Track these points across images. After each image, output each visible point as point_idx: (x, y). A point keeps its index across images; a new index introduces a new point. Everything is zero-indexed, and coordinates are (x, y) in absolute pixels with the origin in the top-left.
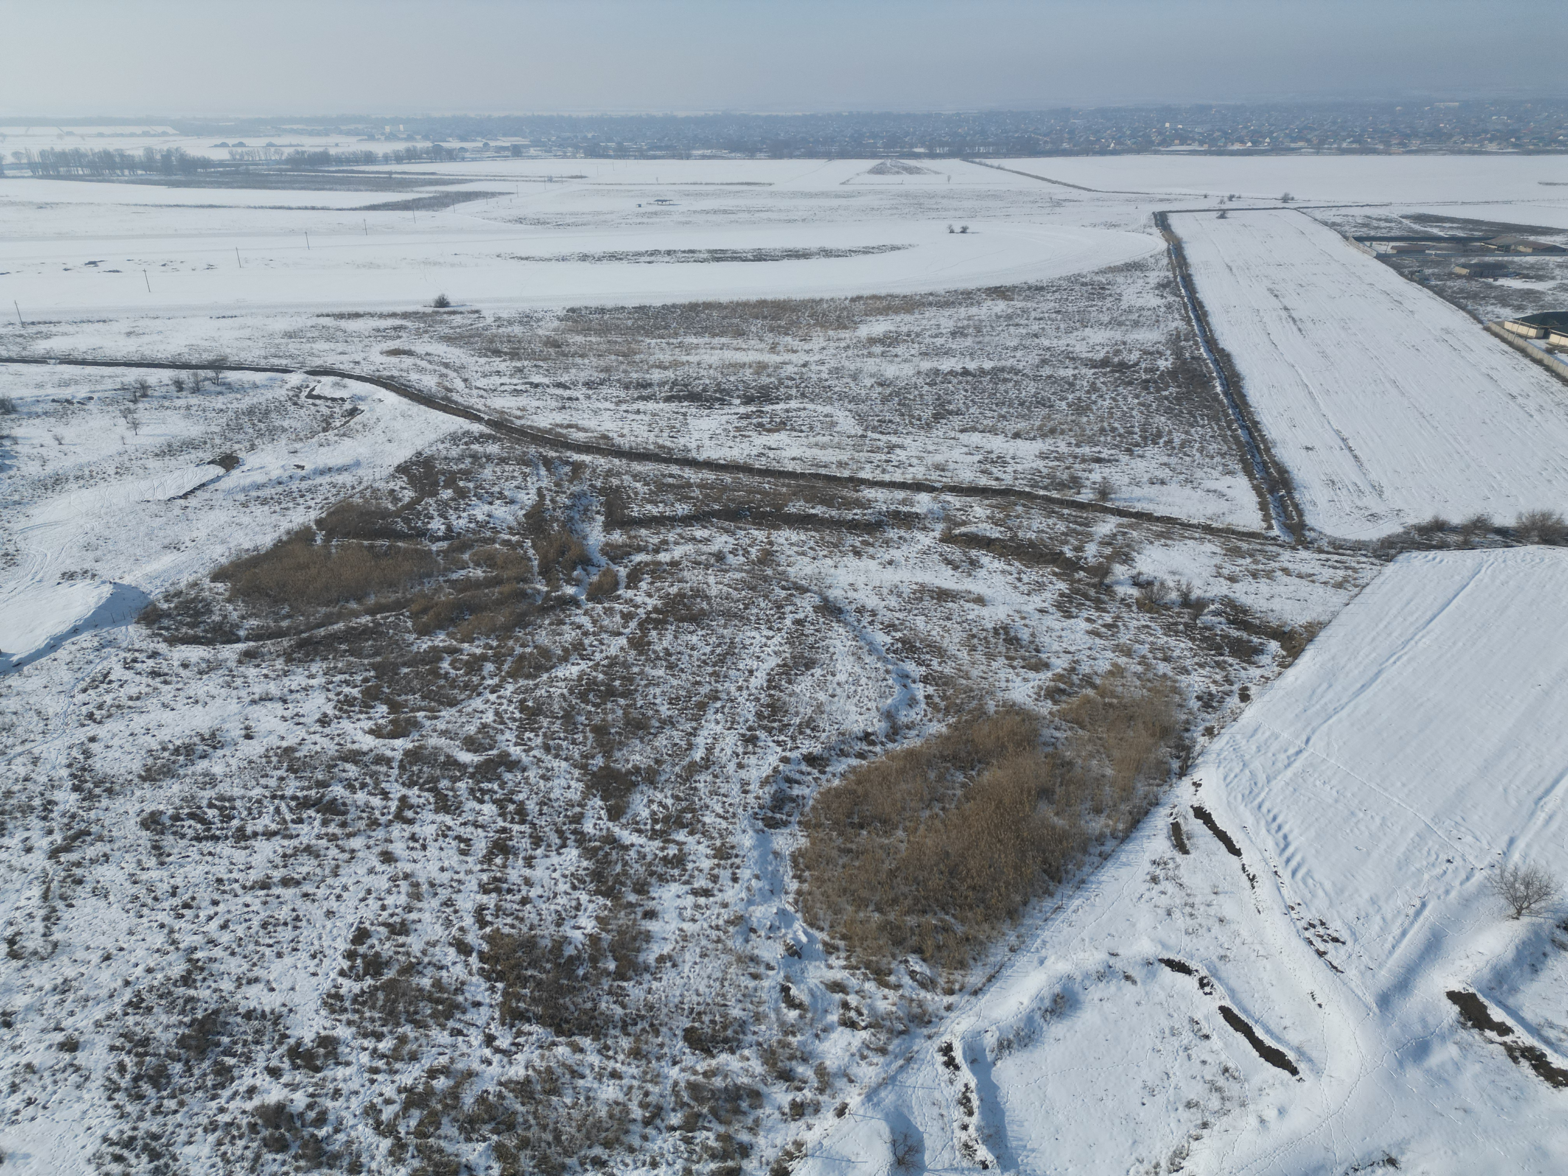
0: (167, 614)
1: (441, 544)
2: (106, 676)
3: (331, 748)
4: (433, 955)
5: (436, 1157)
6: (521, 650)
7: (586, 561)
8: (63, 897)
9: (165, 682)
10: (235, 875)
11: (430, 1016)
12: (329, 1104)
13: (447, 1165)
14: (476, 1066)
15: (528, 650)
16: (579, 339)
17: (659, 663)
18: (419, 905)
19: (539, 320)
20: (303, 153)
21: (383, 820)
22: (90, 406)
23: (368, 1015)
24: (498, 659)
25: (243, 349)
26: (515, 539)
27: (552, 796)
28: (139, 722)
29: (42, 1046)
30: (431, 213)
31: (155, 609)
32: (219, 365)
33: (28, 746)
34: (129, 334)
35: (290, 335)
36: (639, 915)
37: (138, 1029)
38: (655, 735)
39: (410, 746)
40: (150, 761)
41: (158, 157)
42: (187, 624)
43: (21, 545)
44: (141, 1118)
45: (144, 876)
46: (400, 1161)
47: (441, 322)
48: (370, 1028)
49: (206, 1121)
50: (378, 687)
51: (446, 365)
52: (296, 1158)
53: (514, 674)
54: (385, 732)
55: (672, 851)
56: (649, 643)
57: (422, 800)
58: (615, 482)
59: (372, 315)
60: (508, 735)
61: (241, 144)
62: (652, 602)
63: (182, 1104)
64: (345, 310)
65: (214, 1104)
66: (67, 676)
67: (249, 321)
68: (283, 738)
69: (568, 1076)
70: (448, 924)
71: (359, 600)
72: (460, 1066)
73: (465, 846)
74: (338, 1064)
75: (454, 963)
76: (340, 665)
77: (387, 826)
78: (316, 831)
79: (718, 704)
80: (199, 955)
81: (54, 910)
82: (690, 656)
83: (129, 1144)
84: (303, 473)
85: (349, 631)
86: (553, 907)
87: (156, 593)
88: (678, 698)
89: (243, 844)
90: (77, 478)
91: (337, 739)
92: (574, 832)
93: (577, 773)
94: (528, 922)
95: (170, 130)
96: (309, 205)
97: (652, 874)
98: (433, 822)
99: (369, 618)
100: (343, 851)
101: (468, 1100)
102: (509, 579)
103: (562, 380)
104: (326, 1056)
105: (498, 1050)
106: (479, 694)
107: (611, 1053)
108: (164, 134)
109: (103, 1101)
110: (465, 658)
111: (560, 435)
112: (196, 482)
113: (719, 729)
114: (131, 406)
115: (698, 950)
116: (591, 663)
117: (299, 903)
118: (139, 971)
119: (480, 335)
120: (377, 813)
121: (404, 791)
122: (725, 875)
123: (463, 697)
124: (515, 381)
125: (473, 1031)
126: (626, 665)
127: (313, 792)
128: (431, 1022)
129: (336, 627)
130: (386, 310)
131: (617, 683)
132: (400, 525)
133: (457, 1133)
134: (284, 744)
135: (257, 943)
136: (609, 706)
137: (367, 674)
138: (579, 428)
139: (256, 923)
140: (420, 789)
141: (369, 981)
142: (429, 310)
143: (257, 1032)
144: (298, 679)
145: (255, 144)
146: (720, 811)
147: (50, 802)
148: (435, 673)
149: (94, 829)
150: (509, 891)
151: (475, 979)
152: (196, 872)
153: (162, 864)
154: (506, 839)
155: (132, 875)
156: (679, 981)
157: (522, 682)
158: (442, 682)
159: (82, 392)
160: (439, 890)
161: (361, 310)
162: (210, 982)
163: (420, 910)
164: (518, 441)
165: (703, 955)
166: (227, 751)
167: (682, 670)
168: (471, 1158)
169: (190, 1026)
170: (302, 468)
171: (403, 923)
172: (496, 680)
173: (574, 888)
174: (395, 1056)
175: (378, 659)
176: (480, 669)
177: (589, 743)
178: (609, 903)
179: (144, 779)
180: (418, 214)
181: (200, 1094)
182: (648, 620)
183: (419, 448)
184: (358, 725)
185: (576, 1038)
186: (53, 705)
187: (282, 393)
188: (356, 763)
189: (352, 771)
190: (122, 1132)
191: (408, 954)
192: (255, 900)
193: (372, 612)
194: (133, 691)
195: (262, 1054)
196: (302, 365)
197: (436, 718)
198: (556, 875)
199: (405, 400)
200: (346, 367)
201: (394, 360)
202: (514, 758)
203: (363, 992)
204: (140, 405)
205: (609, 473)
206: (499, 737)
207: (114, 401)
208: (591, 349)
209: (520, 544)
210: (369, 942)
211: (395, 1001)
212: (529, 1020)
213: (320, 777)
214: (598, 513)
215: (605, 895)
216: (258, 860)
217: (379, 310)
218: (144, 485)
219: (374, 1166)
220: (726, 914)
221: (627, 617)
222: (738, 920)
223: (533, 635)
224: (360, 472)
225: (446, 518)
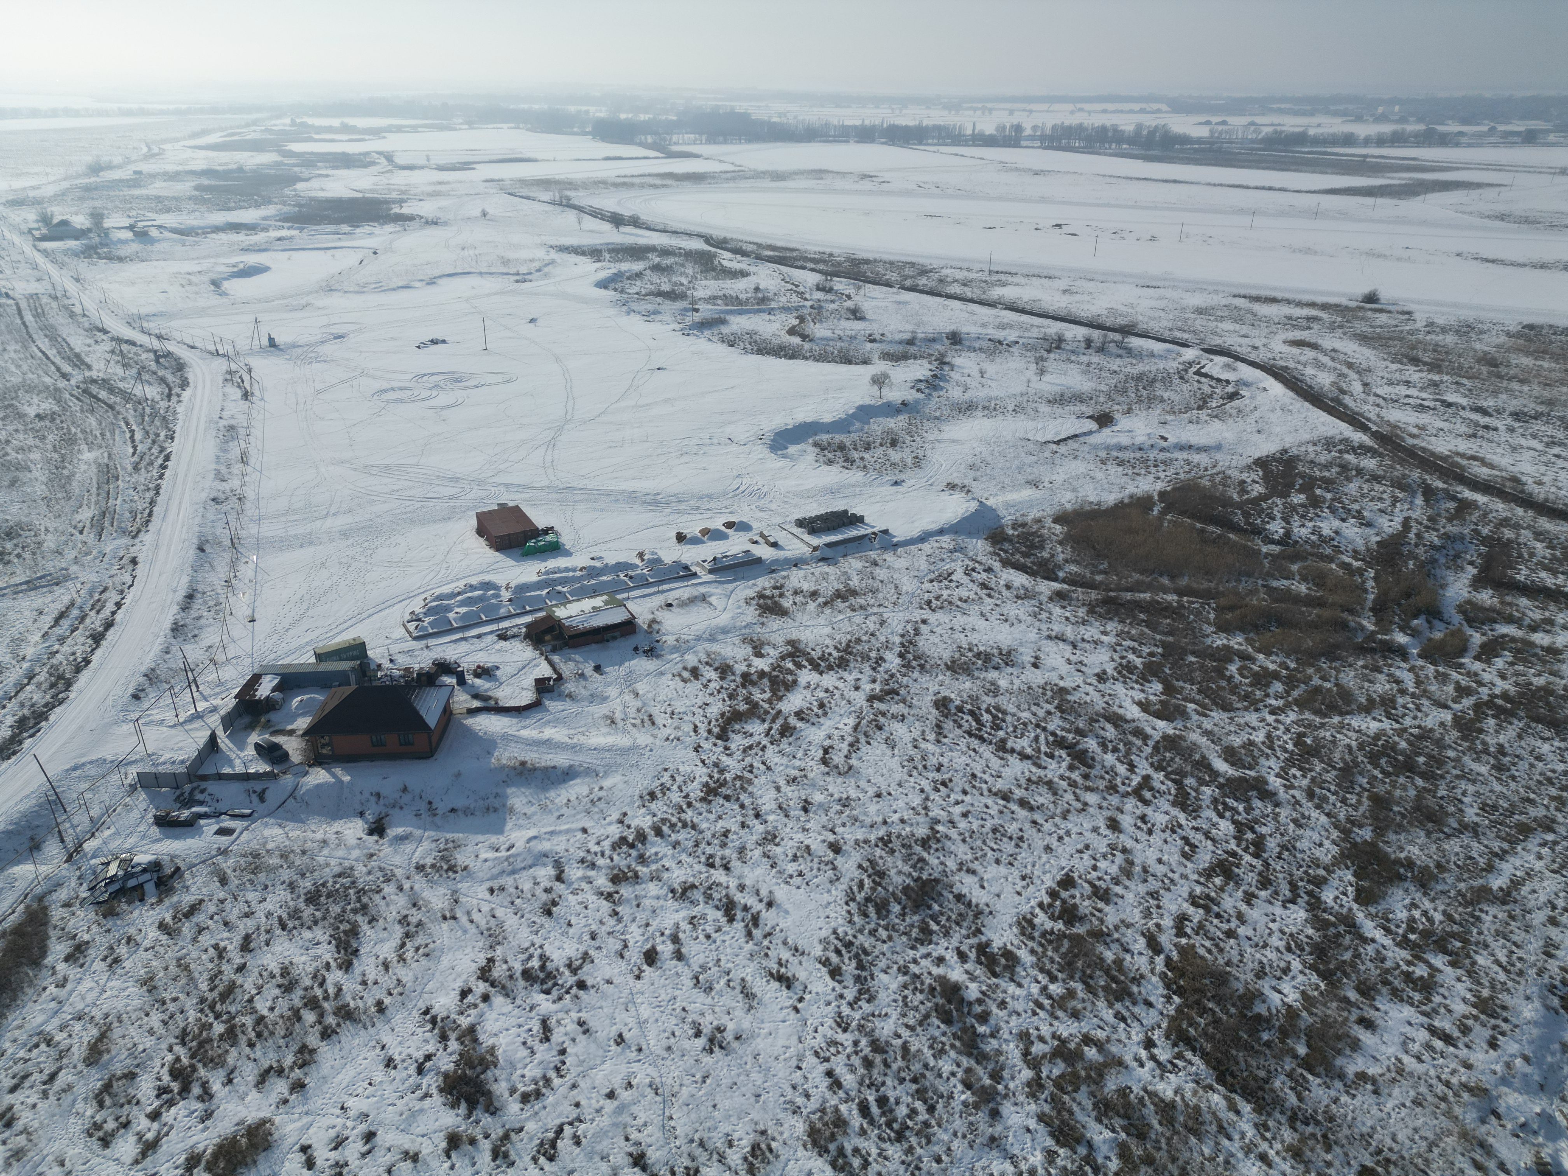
0: (1008, 539)
1: (1273, 547)
2: (950, 575)
3: (1100, 704)
4: (1123, 935)
5: (1066, 1115)
6: (1319, 682)
7: (1434, 613)
8: (866, 735)
9: (989, 596)
10: (986, 777)
11: (1102, 987)
12: (995, 1010)
13: (1072, 1128)
14: (1128, 1058)
15: (1328, 685)
16: (1527, 361)
17: (1485, 757)
18: (1127, 883)
19: (1481, 332)
20: (1281, 132)
21: (1122, 789)
22: (1015, 349)
23: (1050, 953)
24: (1291, 682)
25: (1153, 319)
26: (1356, 564)
27: (1298, 845)
28: (960, 620)
29: (820, 838)
30: (1396, 201)
31: (1003, 532)
32: (1128, 330)
33: (882, 609)
34: (1065, 291)
35: (1200, 311)
36: (1353, 1017)
37: (881, 862)
38: (1448, 836)
39: (1171, 732)
40: (957, 655)
41: (1145, 133)
42: (1022, 553)
43: (928, 453)
44: (861, 931)
45: (923, 745)
46: (1032, 1095)
47: (1362, 318)
48: (1048, 966)
49: (901, 962)
50: (1161, 665)
51: (1350, 365)
52: (955, 1036)
53: (1302, 704)
54: (1152, 709)
55: (1420, 971)
56: (1481, 731)
57: (1164, 788)
58: (1508, 534)
59: (1289, 302)
60: (1272, 762)
61: (1224, 123)
62: (1501, 686)
63: (890, 938)
64: (1264, 293)
65: (911, 953)
66: (923, 565)
67: (1169, 293)
68: (1062, 678)
69: (1214, 1128)
70: (1147, 914)
71: (1172, 578)
72: (1114, 1049)
73: (1189, 851)
74: (1012, 980)
75: (1140, 954)
76: (1133, 632)
77: (1123, 796)
78: (1061, 771)
79: (1550, 837)
80: (940, 828)
81: (858, 741)
82: (1532, 766)
83: (849, 945)
84: (1164, 444)
85: (1153, 603)
86: (1258, 956)
87: (1008, 519)
88: (1495, 807)
89: (1001, 754)
90: (984, 408)
91: (1107, 698)
92: (1310, 893)
93: (1335, 834)
94: (1226, 956)
95: (1164, 107)
96: (1267, 185)
97: (1386, 983)
98: (1166, 813)
99: (1175, 598)
100: (1078, 800)
101: (1111, 1084)
102: (1333, 604)
103: (1485, 404)
104: (1006, 967)
105: (1153, 1058)
106: (1257, 710)
107: (1268, 1135)
108: (1159, 111)
109: (842, 902)
110: (1256, 668)
111: (1458, 465)
112: (1072, 432)
113: (1539, 865)
114: (1045, 354)
115: (1412, 1093)
116: (1396, 726)
117: (1027, 826)
118: (895, 817)
119: (1401, 339)
120: (1119, 780)
121: (1150, 771)
122: (1481, 1034)
123: (1239, 705)
124: (1424, 395)
125: (1135, 1024)
126: (1440, 743)
127: (1070, 736)
128: (1101, 994)
129: (1142, 595)
130: (1306, 298)
131: (1421, 759)
132: (1238, 518)
133: (1090, 1107)
134: (1062, 684)
135: (984, 842)
136: (1402, 780)
137: (1155, 649)
138: (1483, 462)
139: (989, 825)
140: (1166, 776)
141: (1060, 926)
142: (1353, 304)
143: (960, 915)
144: (1092, 632)
145: (1237, 121)
146: (1503, 960)
147: (881, 658)
148: (1220, 672)
149: (903, 692)
150: (1218, 916)
151: (1155, 979)
152: (960, 760)
153: (939, 741)
154: (1233, 864)
155: (915, 740)
156: (1374, 1110)
157: (1307, 715)
158: (1224, 684)
159: (1011, 336)
160: (1150, 879)
161: (1279, 295)
162: (940, 854)
163: (1126, 888)
164: (1402, 462)
165: (1417, 1103)
166: (1015, 671)
167: (1513, 778)
168: (1095, 1137)
169: (916, 880)
170: (1165, 439)
171: (1107, 891)
172: (1280, 703)
173: (1289, 949)
174: (1059, 1003)
175: (1171, 639)
176: (1268, 685)
177: (1362, 809)
178: (1322, 986)
179: (948, 668)
180: (1380, 201)
181: (904, 938)
182: (1490, 704)
183: (1287, 446)
184: (1130, 692)
185: (1237, 1098)
186: (908, 585)
187: (1173, 365)
188: (1116, 726)
189: (1110, 732)
190: (846, 934)
191: (1102, 921)
192: (995, 805)
193: (1180, 593)
194: (964, 594)
195: (957, 935)
196: (1202, 341)
197: (1206, 716)
198: (1274, 926)
199: (1291, 394)
200: (1243, 351)
201: (1295, 350)
202: (1270, 788)
203: (1052, 932)
204: (1052, 355)
205: (1505, 522)
206: (1262, 761)
207: (1034, 348)
208: (1538, 375)
209: (1360, 572)
210: (1073, 891)
211: (1076, 956)
212: (1194, 1050)
213: (1081, 725)
214: (1471, 563)
215: (1322, 975)
216: (1007, 772)
217: (1298, 297)
218: (1030, 425)
219: (1012, 1085)
220: (1464, 1076)
221: (1462, 691)
222: (1478, 1091)
223: (1338, 671)
224: (1219, 456)
225: (1288, 523)
